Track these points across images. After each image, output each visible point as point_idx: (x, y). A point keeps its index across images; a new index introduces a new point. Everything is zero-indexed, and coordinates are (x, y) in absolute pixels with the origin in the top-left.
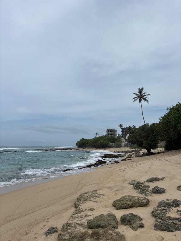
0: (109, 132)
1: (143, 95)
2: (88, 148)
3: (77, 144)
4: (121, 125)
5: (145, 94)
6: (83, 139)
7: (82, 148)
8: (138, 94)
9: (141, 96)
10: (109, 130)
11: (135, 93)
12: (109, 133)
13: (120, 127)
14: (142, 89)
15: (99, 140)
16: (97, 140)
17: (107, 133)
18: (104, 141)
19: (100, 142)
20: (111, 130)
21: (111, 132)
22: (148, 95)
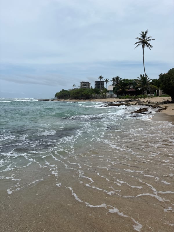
0: (83, 84)
1: (148, 39)
2: (70, 100)
3: (56, 96)
4: (101, 76)
5: (150, 39)
6: (63, 90)
7: (64, 100)
8: (142, 38)
9: (144, 41)
10: (83, 83)
11: (137, 38)
12: (83, 86)
13: (100, 79)
14: (146, 33)
15: (82, 91)
16: (80, 92)
17: (81, 85)
18: (88, 92)
19: (84, 93)
20: (85, 82)
21: (85, 84)
22: (152, 39)
